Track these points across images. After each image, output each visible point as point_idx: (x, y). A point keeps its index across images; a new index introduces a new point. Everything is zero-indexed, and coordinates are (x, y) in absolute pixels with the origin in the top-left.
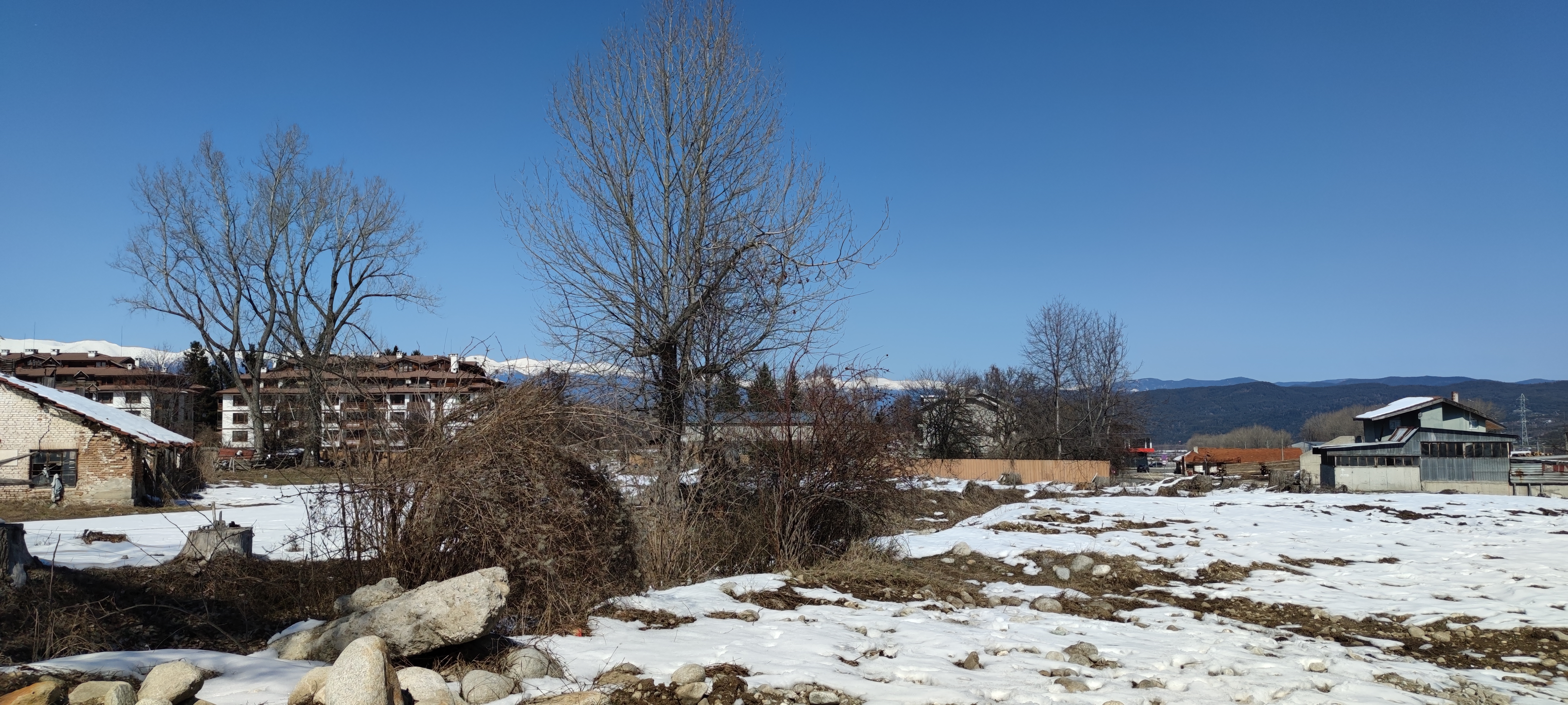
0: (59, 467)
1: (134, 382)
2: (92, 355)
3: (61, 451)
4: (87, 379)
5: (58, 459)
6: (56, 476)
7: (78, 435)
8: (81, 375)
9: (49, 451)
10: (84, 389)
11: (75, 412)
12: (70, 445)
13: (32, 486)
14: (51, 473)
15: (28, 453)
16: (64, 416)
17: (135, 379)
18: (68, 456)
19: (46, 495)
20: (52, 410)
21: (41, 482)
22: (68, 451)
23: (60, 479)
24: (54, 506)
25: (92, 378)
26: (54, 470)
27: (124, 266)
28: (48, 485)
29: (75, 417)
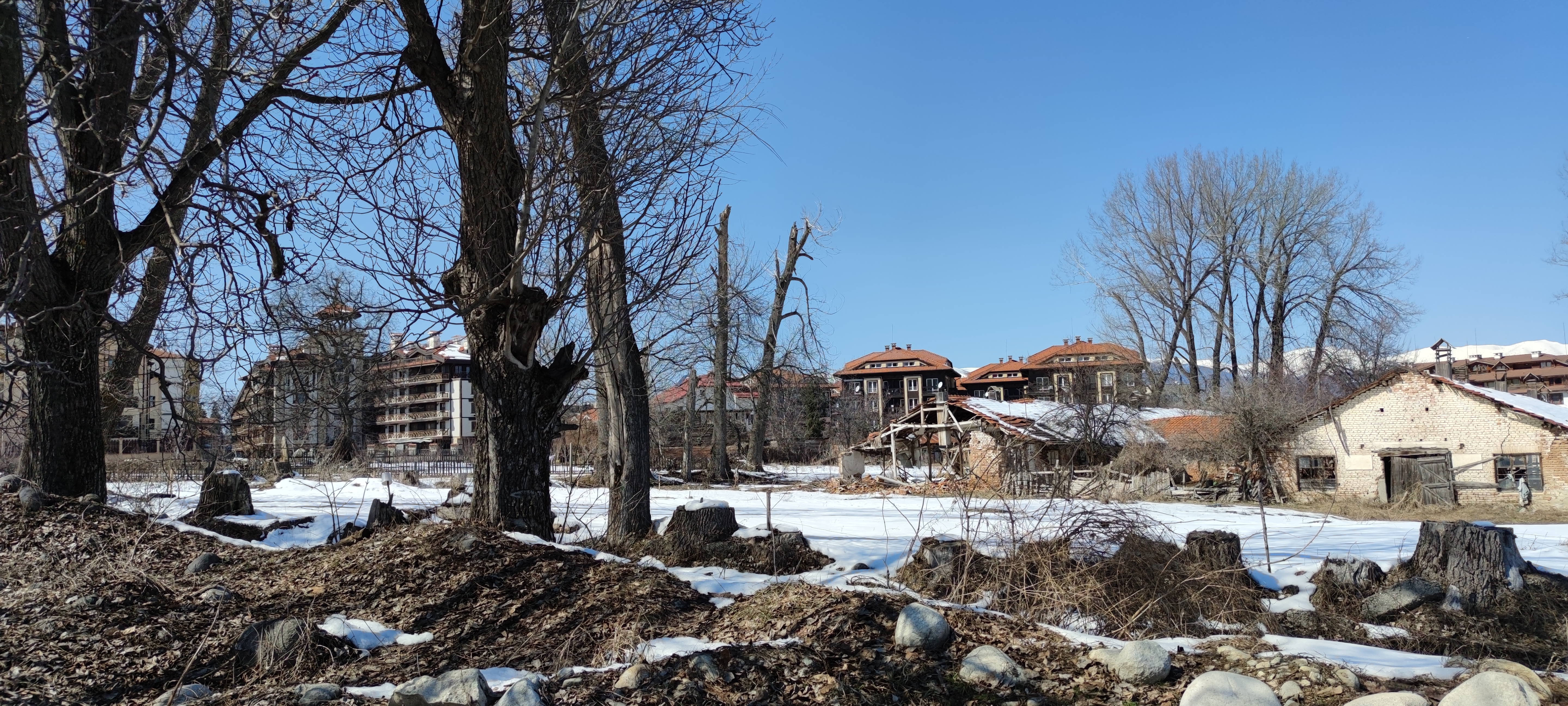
0: (1523, 471)
2: (1535, 356)
3: (1524, 455)
4: (1538, 381)
6: (1522, 480)
7: (1539, 438)
8: (1531, 377)
10: (1535, 391)
12: (1532, 448)
13: (1499, 490)
14: (1517, 477)
15: (1491, 457)
18: (1530, 460)
19: (1514, 499)
20: (1509, 414)
22: (1530, 454)
23: (1526, 483)
24: (1523, 510)
26: (1520, 474)
28: (1514, 489)
29: (1534, 420)
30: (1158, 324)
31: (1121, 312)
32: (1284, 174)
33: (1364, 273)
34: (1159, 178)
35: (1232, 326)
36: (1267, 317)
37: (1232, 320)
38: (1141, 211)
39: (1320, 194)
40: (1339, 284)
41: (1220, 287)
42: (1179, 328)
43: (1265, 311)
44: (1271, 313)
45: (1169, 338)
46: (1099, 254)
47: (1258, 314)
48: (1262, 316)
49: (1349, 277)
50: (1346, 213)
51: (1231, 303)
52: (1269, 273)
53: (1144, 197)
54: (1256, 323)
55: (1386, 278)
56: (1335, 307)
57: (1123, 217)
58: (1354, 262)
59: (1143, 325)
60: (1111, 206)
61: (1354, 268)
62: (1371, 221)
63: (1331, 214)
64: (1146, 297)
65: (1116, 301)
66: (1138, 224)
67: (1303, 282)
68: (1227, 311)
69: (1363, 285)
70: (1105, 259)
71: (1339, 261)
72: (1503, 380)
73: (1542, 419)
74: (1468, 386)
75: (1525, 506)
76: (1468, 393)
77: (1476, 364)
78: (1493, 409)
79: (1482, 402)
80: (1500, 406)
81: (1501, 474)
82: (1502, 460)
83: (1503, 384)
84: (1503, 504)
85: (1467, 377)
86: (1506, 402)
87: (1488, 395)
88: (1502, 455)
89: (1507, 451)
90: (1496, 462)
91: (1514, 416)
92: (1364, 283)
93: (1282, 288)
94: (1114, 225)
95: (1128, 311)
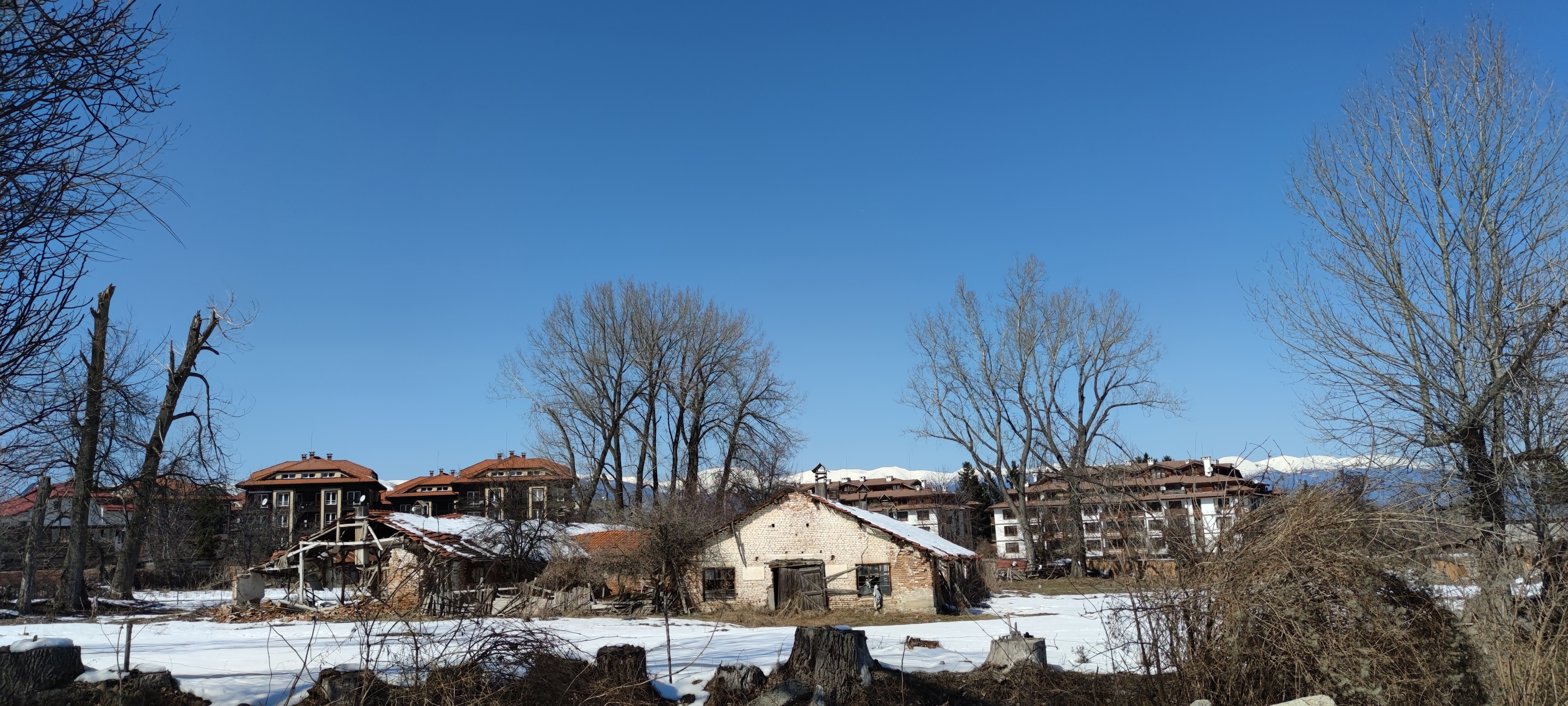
0: (877, 579)
1: (923, 502)
2: (889, 480)
3: (878, 565)
4: (889, 501)
5: (876, 572)
6: (876, 587)
7: (889, 550)
8: (885, 497)
9: (869, 565)
10: (888, 509)
11: (885, 531)
12: (883, 559)
13: (860, 596)
14: (873, 584)
15: (854, 566)
16: (876, 535)
17: (922, 499)
18: (883, 569)
19: (870, 603)
20: (868, 530)
21: (866, 592)
22: (882, 564)
23: (879, 589)
24: (877, 613)
25: (892, 499)
26: (875, 581)
27: (907, 401)
28: (870, 594)
29: (885, 535)
30: (588, 441)
31: (555, 428)
32: (703, 310)
33: (764, 402)
34: (595, 303)
35: (655, 445)
36: (685, 439)
37: (655, 441)
38: (578, 332)
39: (732, 331)
40: (745, 411)
41: (646, 409)
42: (608, 446)
43: (684, 433)
44: (688, 435)
45: (598, 456)
46: (536, 371)
47: (677, 436)
48: (681, 438)
49: (752, 406)
50: (752, 349)
51: (655, 424)
52: (688, 398)
53: (581, 320)
54: (675, 444)
55: (780, 409)
56: (741, 432)
57: (561, 337)
58: (757, 392)
59: (575, 442)
60: (549, 325)
61: (757, 398)
62: (771, 358)
63: (740, 350)
64: (579, 415)
65: (550, 417)
66: (574, 344)
67: (716, 408)
68: (651, 431)
69: (763, 414)
70: (542, 375)
71: (745, 391)
72: (864, 500)
73: (891, 533)
74: (839, 505)
75: (878, 609)
76: (838, 511)
77: (846, 485)
78: (856, 525)
79: (848, 519)
80: (861, 522)
81: (860, 581)
82: (862, 569)
83: (864, 503)
84: (862, 608)
85: (838, 497)
86: (866, 519)
87: (853, 513)
88: (863, 565)
89: (865, 562)
90: (857, 571)
91: (871, 532)
92: (764, 412)
93: (699, 413)
94: (552, 344)
95: (562, 427)
